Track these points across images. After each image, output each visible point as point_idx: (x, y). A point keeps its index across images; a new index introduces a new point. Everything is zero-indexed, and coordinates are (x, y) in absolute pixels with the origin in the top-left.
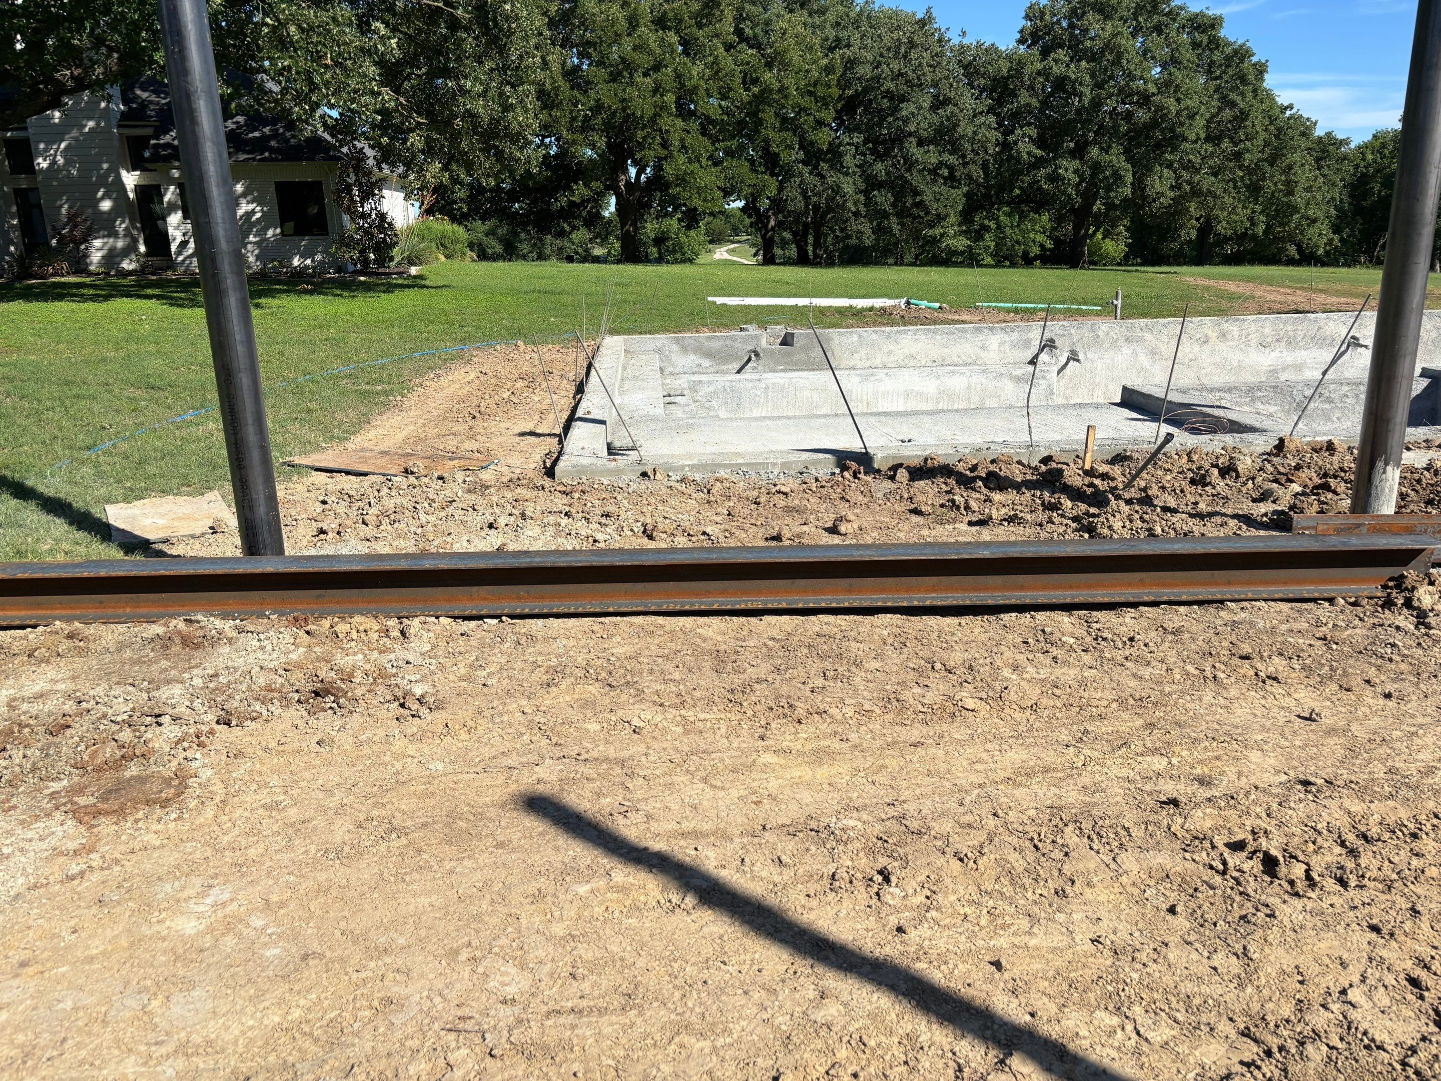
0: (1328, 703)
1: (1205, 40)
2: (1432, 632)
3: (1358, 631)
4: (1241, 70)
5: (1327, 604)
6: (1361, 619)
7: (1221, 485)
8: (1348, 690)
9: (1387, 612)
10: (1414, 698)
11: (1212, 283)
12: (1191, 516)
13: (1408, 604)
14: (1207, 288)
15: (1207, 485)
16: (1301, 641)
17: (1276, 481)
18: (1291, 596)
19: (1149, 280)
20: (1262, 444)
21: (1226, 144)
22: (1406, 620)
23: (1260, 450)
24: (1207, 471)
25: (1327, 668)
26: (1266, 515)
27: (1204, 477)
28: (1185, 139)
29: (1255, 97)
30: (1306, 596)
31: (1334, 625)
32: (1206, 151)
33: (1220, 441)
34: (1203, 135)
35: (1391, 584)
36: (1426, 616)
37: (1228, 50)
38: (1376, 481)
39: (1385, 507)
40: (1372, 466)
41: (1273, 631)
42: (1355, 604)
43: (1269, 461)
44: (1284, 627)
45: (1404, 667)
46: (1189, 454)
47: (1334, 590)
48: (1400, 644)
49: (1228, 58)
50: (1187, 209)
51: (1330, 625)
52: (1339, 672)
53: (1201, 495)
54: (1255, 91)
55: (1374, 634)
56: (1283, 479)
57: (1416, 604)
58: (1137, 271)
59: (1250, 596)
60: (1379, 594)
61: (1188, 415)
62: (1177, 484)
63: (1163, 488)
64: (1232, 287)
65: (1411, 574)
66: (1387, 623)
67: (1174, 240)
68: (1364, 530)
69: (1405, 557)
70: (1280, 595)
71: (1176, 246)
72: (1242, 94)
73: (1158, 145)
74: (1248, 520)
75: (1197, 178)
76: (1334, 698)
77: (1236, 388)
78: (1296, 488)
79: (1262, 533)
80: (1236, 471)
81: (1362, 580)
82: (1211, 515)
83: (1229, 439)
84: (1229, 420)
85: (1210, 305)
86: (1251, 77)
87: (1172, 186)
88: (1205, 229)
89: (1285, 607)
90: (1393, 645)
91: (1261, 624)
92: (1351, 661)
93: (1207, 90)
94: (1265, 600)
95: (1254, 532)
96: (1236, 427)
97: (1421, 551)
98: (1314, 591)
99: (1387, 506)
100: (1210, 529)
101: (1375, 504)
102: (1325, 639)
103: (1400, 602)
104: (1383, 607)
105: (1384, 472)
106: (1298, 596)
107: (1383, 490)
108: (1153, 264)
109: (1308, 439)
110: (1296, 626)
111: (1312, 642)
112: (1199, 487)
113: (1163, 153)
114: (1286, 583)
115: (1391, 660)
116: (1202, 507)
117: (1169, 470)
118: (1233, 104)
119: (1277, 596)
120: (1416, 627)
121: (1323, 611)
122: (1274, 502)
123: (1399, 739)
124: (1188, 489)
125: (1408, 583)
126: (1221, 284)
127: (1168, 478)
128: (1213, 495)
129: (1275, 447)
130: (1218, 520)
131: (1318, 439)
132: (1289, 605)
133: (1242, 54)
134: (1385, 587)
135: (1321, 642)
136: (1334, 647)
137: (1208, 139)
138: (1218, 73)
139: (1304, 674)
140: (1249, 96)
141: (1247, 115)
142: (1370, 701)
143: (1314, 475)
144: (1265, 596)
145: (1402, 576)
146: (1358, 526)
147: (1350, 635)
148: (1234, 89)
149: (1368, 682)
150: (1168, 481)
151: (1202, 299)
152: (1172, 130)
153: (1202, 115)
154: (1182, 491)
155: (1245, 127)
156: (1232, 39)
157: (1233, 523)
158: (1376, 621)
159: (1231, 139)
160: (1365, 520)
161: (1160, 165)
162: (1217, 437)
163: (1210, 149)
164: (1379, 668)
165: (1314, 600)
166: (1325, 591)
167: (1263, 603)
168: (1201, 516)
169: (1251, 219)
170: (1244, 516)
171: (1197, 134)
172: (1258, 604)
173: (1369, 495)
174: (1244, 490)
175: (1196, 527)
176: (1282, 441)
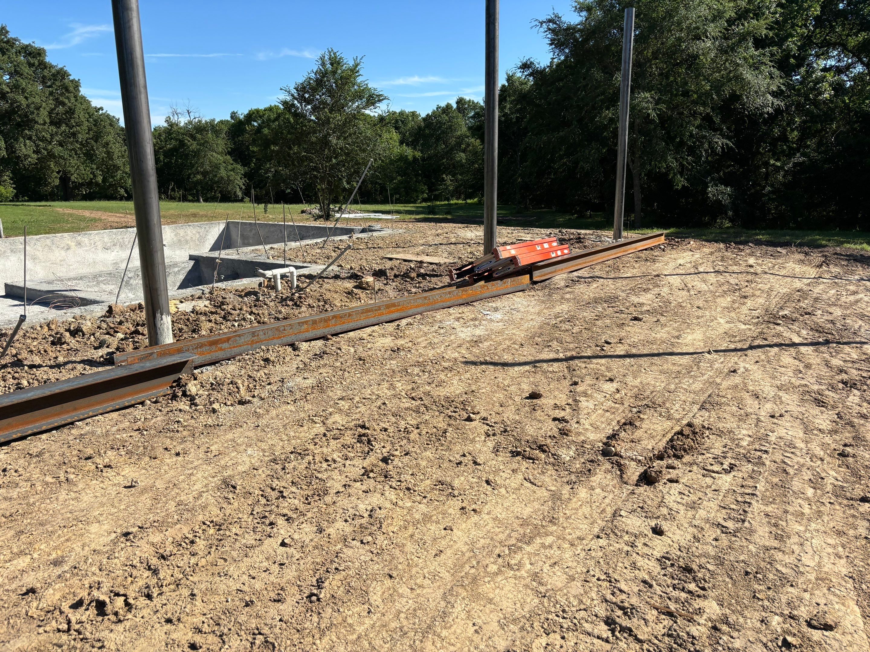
0: (144, 471)
1: (37, 63)
2: (198, 408)
3: (159, 418)
4: (64, 84)
5: (140, 406)
6: (160, 411)
7: (73, 342)
8: (155, 458)
9: (174, 402)
10: (192, 450)
11: (75, 212)
12: (51, 367)
13: (184, 394)
14: (71, 215)
15: (63, 343)
16: (125, 435)
17: (108, 333)
18: (117, 407)
19: (30, 211)
20: (99, 311)
21: (63, 128)
22: (183, 405)
23: (100, 314)
24: (61, 335)
25: (142, 448)
26: (102, 356)
27: (60, 339)
28: (36, 122)
29: (76, 100)
30: (127, 404)
31: (145, 419)
32: (52, 130)
33: (72, 313)
34: (48, 121)
35: (174, 384)
36: (195, 399)
37: (53, 71)
38: (158, 325)
39: (167, 339)
40: (154, 317)
41: (107, 434)
42: (156, 402)
43: (104, 321)
44: (114, 429)
45: (185, 433)
46: (48, 325)
47: (143, 397)
48: (182, 420)
49: (53, 75)
50: (49, 166)
51: (143, 420)
52: (149, 448)
53: (59, 351)
54: (75, 97)
55: (167, 418)
56: (112, 332)
57: (188, 393)
58: (22, 205)
59: (91, 414)
60: (169, 392)
61: (53, 298)
62: (41, 347)
63: (31, 351)
64: (87, 214)
65: (184, 376)
66: (174, 408)
67: (46, 185)
68: (155, 356)
69: (178, 367)
70: (111, 408)
71: (49, 189)
72: (68, 98)
73: (19, 125)
74: (91, 363)
75: (50, 147)
76: (147, 467)
77: (85, 277)
78: (120, 335)
79: (100, 369)
80: (82, 331)
81: (159, 386)
82: (66, 364)
83: (77, 311)
84: (80, 298)
85: (73, 225)
86: (71, 89)
87: (34, 152)
88: (65, 179)
89: (115, 415)
90: (178, 422)
91: (99, 431)
92: (156, 439)
93: (44, 93)
94: (101, 414)
95: (95, 370)
96: (85, 302)
97: (186, 362)
98: (132, 400)
99: (168, 338)
100: (65, 375)
101: (161, 339)
102: (139, 430)
103: (180, 394)
104: (172, 400)
105: (162, 319)
106: (122, 406)
107: (163, 330)
108: (36, 201)
109: (127, 304)
110: (122, 426)
111: (132, 434)
112: (58, 346)
113: (24, 130)
114: (113, 400)
115: (178, 431)
116: (61, 359)
117: (35, 338)
118: (63, 104)
119: (108, 410)
120: (191, 407)
121: (138, 412)
122: (108, 347)
123: (184, 481)
124: (49, 348)
125: (183, 382)
126: (80, 212)
127: (35, 343)
128: (68, 350)
129: (107, 312)
130: (70, 366)
131: (133, 303)
132: (117, 413)
133: (61, 74)
134: (172, 387)
135: (137, 432)
136: (145, 433)
137: (52, 123)
138: (49, 83)
139: (128, 456)
140: (73, 100)
141: (74, 111)
142: (168, 461)
143: (131, 326)
144: (101, 411)
145: (180, 379)
146: (151, 354)
147: (154, 423)
148: (62, 94)
149: (166, 449)
150: (35, 346)
151: (67, 222)
152: (26, 116)
153: (44, 108)
154: (45, 351)
155: (74, 118)
156: (54, 64)
157: (80, 367)
158: (168, 409)
159: (67, 125)
160: (156, 350)
161: (23, 138)
162: (70, 310)
163: (55, 130)
164: (171, 438)
165: (133, 406)
166: (138, 398)
167: (100, 417)
168: (58, 366)
169: (93, 173)
170: (88, 360)
171: (44, 120)
172: (97, 418)
173: (157, 334)
174: (89, 343)
175: (53, 375)
176: (110, 307)
